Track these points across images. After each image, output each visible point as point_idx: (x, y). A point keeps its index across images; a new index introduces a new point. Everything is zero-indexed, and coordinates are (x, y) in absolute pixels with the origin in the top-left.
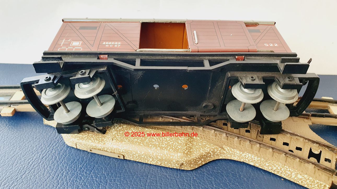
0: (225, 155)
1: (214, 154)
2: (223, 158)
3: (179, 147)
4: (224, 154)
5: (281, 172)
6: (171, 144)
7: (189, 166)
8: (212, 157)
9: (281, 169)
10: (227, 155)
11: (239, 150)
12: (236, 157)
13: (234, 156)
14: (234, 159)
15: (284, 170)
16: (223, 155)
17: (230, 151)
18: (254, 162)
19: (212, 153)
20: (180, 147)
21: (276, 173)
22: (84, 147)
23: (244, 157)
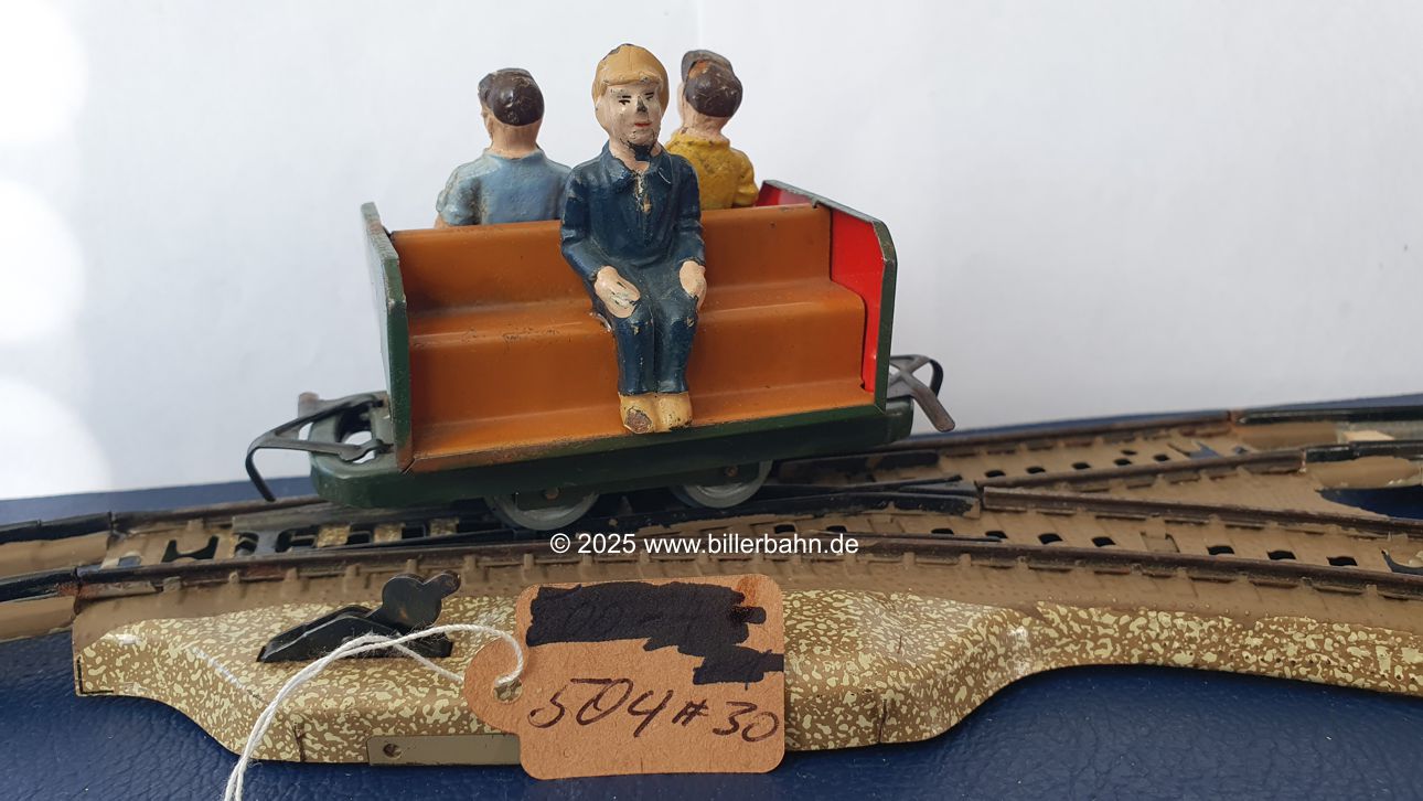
0: (1054, 649)
1: (1007, 652)
2: (1048, 668)
3: (847, 634)
4: (1049, 642)
5: (1325, 658)
6: (804, 630)
7: (923, 714)
8: (1002, 670)
9: (1321, 643)
10: (1062, 647)
11: (1114, 609)
12: (1104, 646)
13: (1095, 643)
14: (1099, 657)
15: (1336, 645)
16: (1045, 652)
17: (1072, 623)
18: (1194, 647)
19: (1001, 646)
20: (853, 634)
21: (1303, 671)
22: (346, 744)
23: (1139, 638)
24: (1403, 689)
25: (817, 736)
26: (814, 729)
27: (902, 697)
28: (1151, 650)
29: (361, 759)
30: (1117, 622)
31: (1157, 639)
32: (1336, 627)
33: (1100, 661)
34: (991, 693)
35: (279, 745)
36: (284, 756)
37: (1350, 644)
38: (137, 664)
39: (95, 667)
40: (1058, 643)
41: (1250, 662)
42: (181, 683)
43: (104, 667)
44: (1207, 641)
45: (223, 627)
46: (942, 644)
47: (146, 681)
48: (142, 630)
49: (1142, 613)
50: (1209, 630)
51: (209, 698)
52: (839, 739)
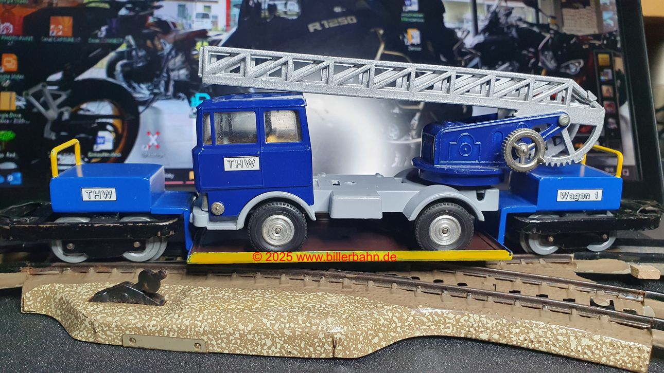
3: (327, 309)
5: (546, 340)
6: (310, 307)
7: (354, 346)
8: (400, 333)
11: (454, 311)
12: (449, 328)
13: (444, 326)
14: (446, 332)
15: (552, 334)
21: (537, 345)
22: (115, 337)
23: (464, 325)
24: (581, 357)
25: (307, 351)
26: (306, 348)
27: (345, 338)
28: (470, 331)
29: (121, 344)
30: (455, 317)
31: (472, 326)
32: (553, 326)
33: (446, 334)
34: (392, 343)
35: (89, 335)
36: (91, 340)
37: (558, 334)
38: (45, 301)
39: (30, 301)
40: (427, 324)
41: (513, 339)
42: (60, 309)
43: (33, 301)
44: (495, 329)
45: (80, 288)
46: (368, 318)
47: (48, 308)
48: (49, 287)
49: (466, 314)
50: (496, 324)
51: (68, 315)
52: (317, 353)
